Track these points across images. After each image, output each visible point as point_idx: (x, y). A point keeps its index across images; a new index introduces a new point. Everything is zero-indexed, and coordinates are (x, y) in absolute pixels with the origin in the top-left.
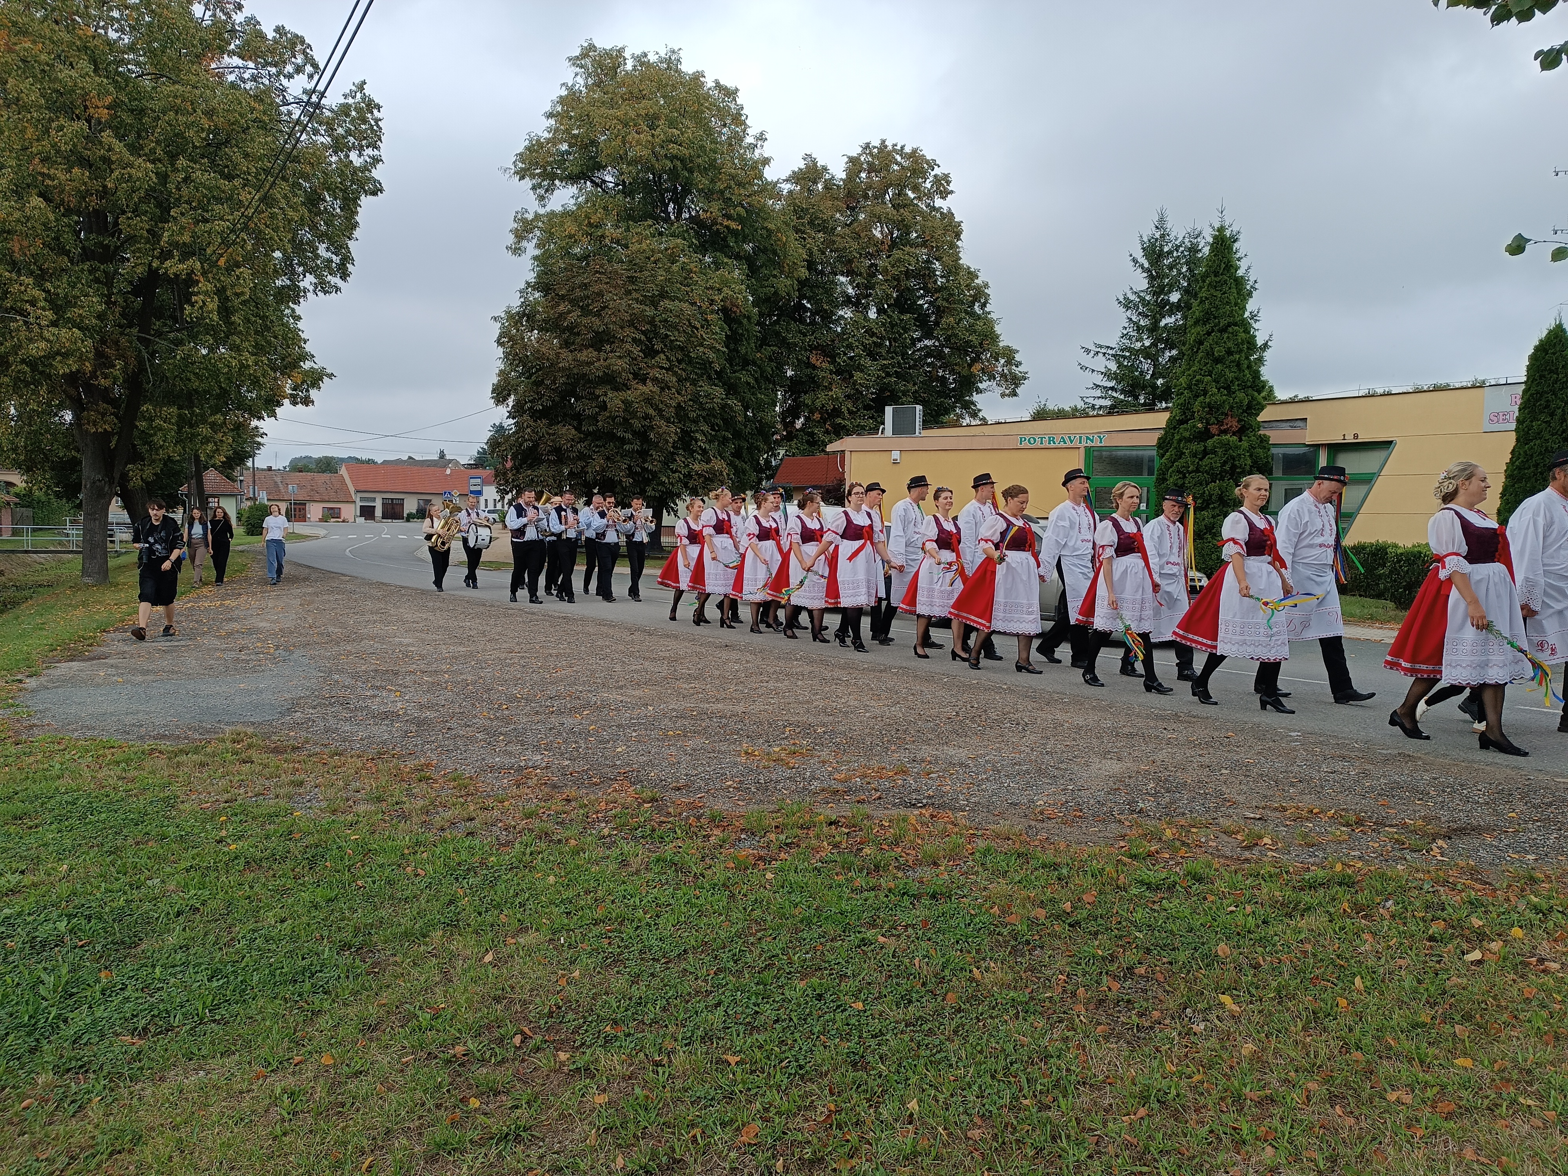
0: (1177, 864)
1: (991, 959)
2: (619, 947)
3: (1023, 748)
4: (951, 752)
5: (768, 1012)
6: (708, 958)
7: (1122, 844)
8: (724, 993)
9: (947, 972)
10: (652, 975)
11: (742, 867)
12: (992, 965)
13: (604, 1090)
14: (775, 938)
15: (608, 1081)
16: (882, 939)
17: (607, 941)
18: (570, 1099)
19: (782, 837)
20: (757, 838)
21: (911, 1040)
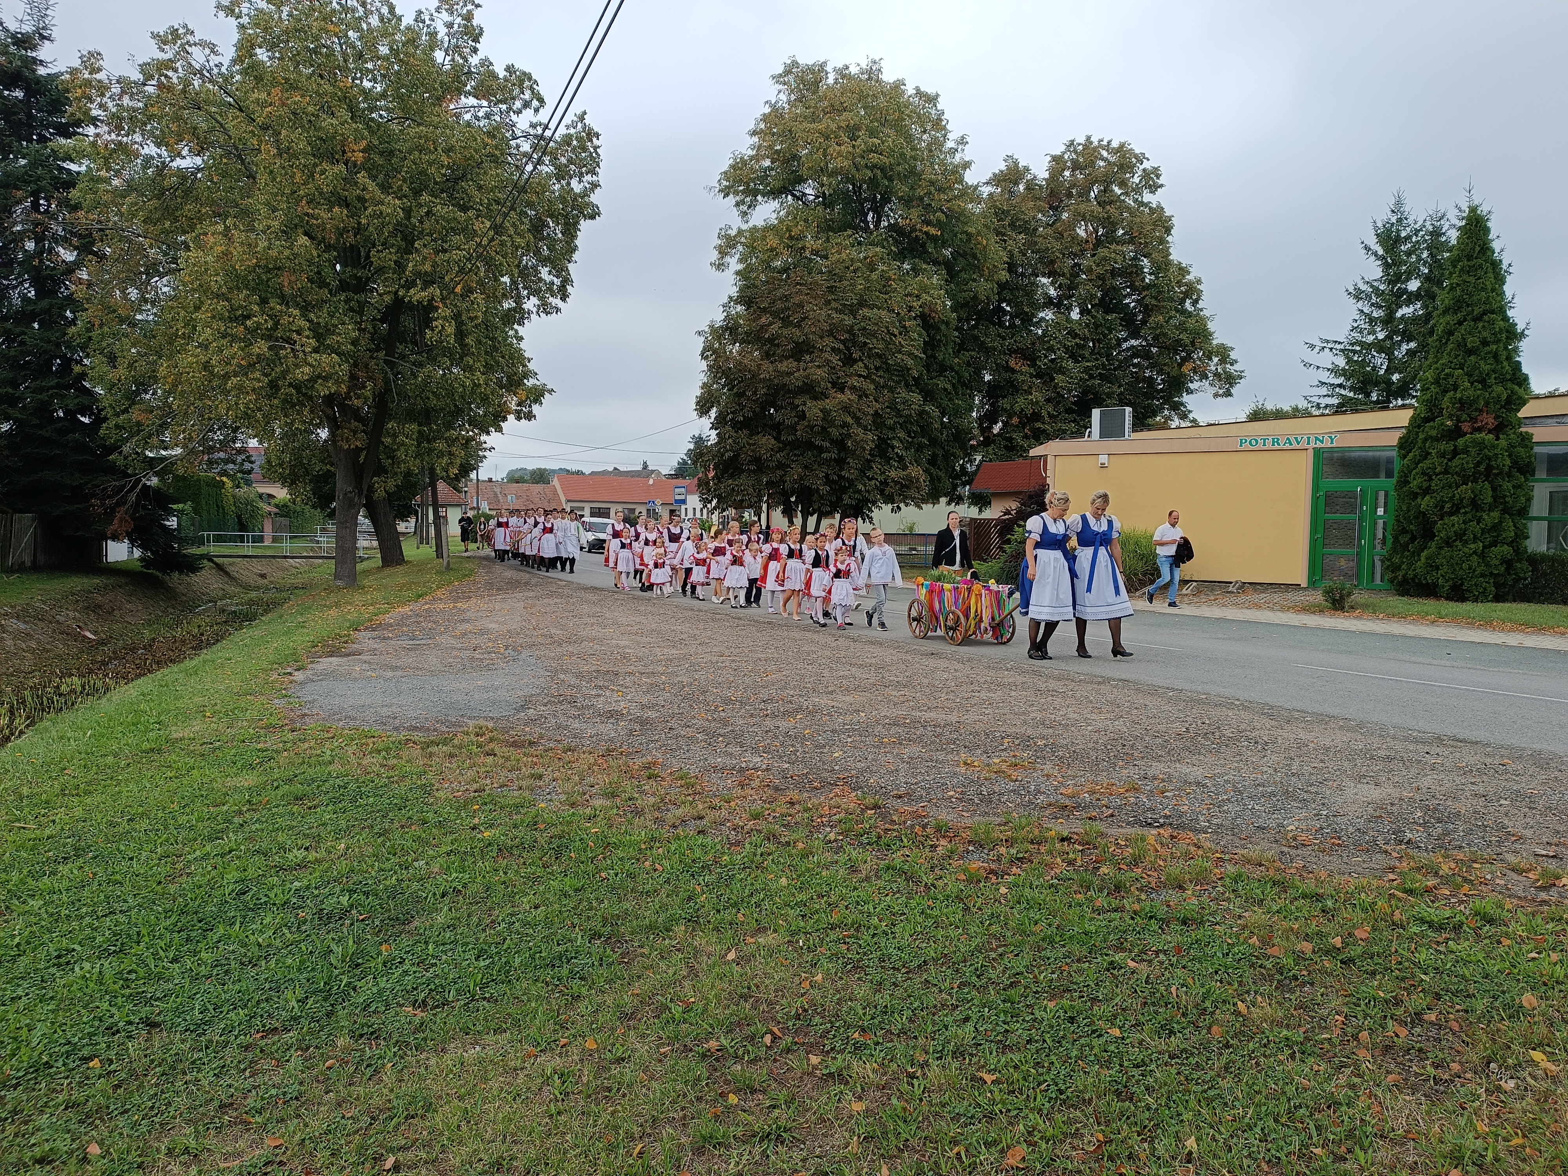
0: (1461, 902)
1: (1256, 992)
2: (858, 953)
3: (1265, 769)
4: (1185, 769)
5: (1019, 1031)
6: (950, 971)
7: (1392, 876)
8: (970, 1008)
9: (1208, 1004)
10: (894, 984)
11: (973, 880)
12: (1259, 999)
13: (860, 1098)
14: (1017, 955)
15: (863, 1089)
16: (1132, 964)
17: (845, 947)
18: (826, 1104)
19: (1013, 851)
20: (986, 851)
21: (1178, 1073)
